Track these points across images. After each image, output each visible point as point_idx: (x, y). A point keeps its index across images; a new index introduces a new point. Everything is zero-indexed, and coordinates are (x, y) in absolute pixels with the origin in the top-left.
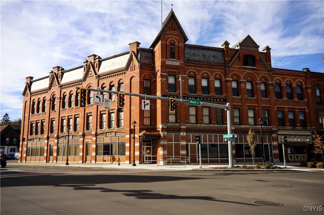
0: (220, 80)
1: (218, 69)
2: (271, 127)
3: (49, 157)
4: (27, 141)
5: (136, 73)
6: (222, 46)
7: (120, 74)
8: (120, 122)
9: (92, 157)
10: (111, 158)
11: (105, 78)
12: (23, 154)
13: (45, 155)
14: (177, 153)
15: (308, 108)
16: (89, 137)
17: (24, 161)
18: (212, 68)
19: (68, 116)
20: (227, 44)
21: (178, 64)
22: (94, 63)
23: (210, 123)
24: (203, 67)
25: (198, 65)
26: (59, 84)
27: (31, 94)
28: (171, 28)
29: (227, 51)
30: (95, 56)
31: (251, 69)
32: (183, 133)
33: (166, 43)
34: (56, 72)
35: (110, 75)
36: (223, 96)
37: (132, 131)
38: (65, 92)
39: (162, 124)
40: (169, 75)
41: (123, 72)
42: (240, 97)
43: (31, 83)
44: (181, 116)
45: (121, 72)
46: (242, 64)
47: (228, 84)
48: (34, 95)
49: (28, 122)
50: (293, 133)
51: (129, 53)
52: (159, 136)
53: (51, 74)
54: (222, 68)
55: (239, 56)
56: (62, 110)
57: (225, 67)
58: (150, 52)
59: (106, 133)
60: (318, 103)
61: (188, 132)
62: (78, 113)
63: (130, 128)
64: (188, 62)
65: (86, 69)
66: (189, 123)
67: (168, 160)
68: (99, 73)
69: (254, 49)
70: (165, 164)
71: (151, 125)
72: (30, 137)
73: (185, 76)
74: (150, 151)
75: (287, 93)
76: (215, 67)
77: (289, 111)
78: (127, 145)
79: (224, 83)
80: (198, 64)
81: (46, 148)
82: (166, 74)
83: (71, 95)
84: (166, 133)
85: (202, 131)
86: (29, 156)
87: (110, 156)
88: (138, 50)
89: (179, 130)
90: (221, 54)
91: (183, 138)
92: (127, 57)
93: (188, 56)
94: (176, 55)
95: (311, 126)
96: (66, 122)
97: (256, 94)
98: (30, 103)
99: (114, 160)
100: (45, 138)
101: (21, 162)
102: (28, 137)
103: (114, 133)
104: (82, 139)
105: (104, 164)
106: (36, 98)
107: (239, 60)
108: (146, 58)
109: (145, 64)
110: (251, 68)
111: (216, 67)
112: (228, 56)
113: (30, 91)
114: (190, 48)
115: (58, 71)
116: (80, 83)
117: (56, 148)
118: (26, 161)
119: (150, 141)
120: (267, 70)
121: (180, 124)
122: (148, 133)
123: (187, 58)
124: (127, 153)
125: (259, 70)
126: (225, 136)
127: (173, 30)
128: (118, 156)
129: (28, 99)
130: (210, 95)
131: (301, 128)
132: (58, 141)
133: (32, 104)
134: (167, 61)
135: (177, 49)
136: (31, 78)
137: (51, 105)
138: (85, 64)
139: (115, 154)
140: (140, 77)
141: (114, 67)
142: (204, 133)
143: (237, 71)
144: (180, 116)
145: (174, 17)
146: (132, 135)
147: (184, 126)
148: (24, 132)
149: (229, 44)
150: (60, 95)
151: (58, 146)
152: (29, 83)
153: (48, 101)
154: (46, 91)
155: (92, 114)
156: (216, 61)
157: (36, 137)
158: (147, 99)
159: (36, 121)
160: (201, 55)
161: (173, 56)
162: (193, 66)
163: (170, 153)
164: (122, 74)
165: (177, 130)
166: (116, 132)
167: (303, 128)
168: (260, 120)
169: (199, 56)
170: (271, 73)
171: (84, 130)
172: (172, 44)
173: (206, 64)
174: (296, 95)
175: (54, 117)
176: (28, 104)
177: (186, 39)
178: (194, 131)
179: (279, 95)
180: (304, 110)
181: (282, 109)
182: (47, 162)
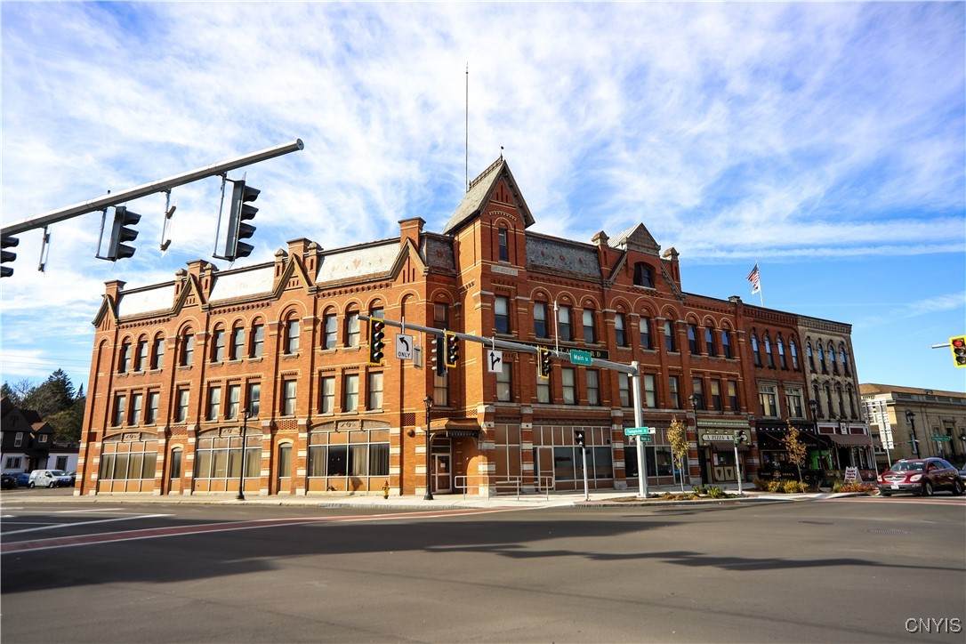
0: (593, 311)
1: (588, 287)
2: (684, 411)
3: (170, 482)
4: (103, 440)
5: (417, 287)
6: (593, 241)
7: (375, 287)
8: (372, 398)
9: (297, 480)
10: (350, 482)
11: (335, 294)
12: (91, 474)
13: (159, 474)
14: (516, 470)
15: (742, 375)
16: (287, 431)
17: (92, 492)
18: (577, 286)
19: (228, 381)
20: (603, 237)
21: (513, 272)
22: (304, 258)
23: (600, 403)
24: (561, 283)
25: (554, 278)
26: (203, 301)
27: (119, 322)
28: (500, 195)
29: (605, 253)
30: (307, 242)
31: (647, 292)
32: (526, 424)
33: (491, 226)
34: (197, 273)
35: (349, 288)
36: (600, 346)
37: (406, 419)
38: (219, 323)
39: (484, 404)
40: (497, 296)
41: (384, 283)
42: (631, 349)
43: (120, 296)
44: (522, 387)
45: (378, 283)
46: (632, 280)
47: (608, 320)
48: (127, 327)
49: (107, 391)
50: (720, 423)
51: (399, 241)
52: (477, 432)
53: (182, 277)
54: (596, 286)
55: (626, 265)
56: (211, 367)
57: (602, 284)
58: (448, 243)
59: (337, 422)
60: (756, 366)
61: (536, 422)
62: (257, 374)
63: (402, 411)
64: (534, 271)
65: (281, 270)
66: (537, 402)
67: (497, 485)
68: (318, 281)
69: (651, 252)
70: (491, 495)
71: (448, 405)
72: (110, 430)
73: (528, 299)
74: (447, 465)
75: (707, 343)
76: (583, 283)
77: (712, 380)
78: (394, 451)
79: (600, 318)
80: (553, 276)
81: (160, 458)
82: (492, 294)
83: (235, 331)
84: (492, 424)
85: (563, 420)
86: (106, 477)
87: (347, 477)
88: (421, 237)
89: (518, 418)
90: (592, 257)
91: (528, 436)
92: (395, 250)
93: (533, 258)
94: (511, 254)
95: (747, 410)
96: (222, 395)
97: (657, 344)
98: (115, 346)
99: (356, 485)
100: (159, 433)
101: (81, 494)
102: (105, 429)
103: (358, 424)
104: (269, 436)
105: (330, 496)
106: (133, 335)
107: (627, 271)
108: (439, 254)
109: (438, 268)
110: (648, 290)
111: (586, 284)
112: (606, 264)
113: (116, 315)
114: (535, 241)
115: (202, 270)
116: (265, 302)
117: (191, 457)
118: (98, 490)
119: (447, 442)
120: (675, 295)
121: (520, 405)
122: (455, 424)
123: (532, 261)
124: (394, 470)
125: (662, 296)
126: (629, 432)
127: (505, 200)
128: (368, 476)
129: (109, 335)
130: (576, 343)
131: (733, 413)
132: (198, 440)
133: (119, 346)
134: (493, 266)
135: (511, 240)
136: (121, 284)
137: (179, 352)
138: (280, 259)
139: (360, 473)
140: (428, 297)
141: (357, 271)
142: (566, 424)
143: (624, 295)
144: (519, 386)
145: (506, 172)
146: (407, 429)
147: (527, 408)
148: (94, 417)
149: (608, 238)
150: (207, 329)
151: (196, 453)
152: (114, 297)
153: (170, 342)
154: (166, 318)
155: (297, 377)
156: (585, 271)
157: (130, 430)
158: (497, 348)
159: (132, 391)
160: (557, 257)
161: (504, 256)
162: (543, 280)
163: (500, 470)
164: (381, 287)
165: (515, 418)
166: (362, 421)
167: (735, 414)
168: (691, 397)
169: (553, 260)
170: (681, 302)
171: (274, 414)
172: (501, 230)
173: (567, 275)
174: (721, 348)
175: (188, 381)
176: (109, 346)
177: (529, 221)
178: (547, 419)
179: (695, 348)
180: (735, 379)
181: (701, 376)
182: (162, 494)
